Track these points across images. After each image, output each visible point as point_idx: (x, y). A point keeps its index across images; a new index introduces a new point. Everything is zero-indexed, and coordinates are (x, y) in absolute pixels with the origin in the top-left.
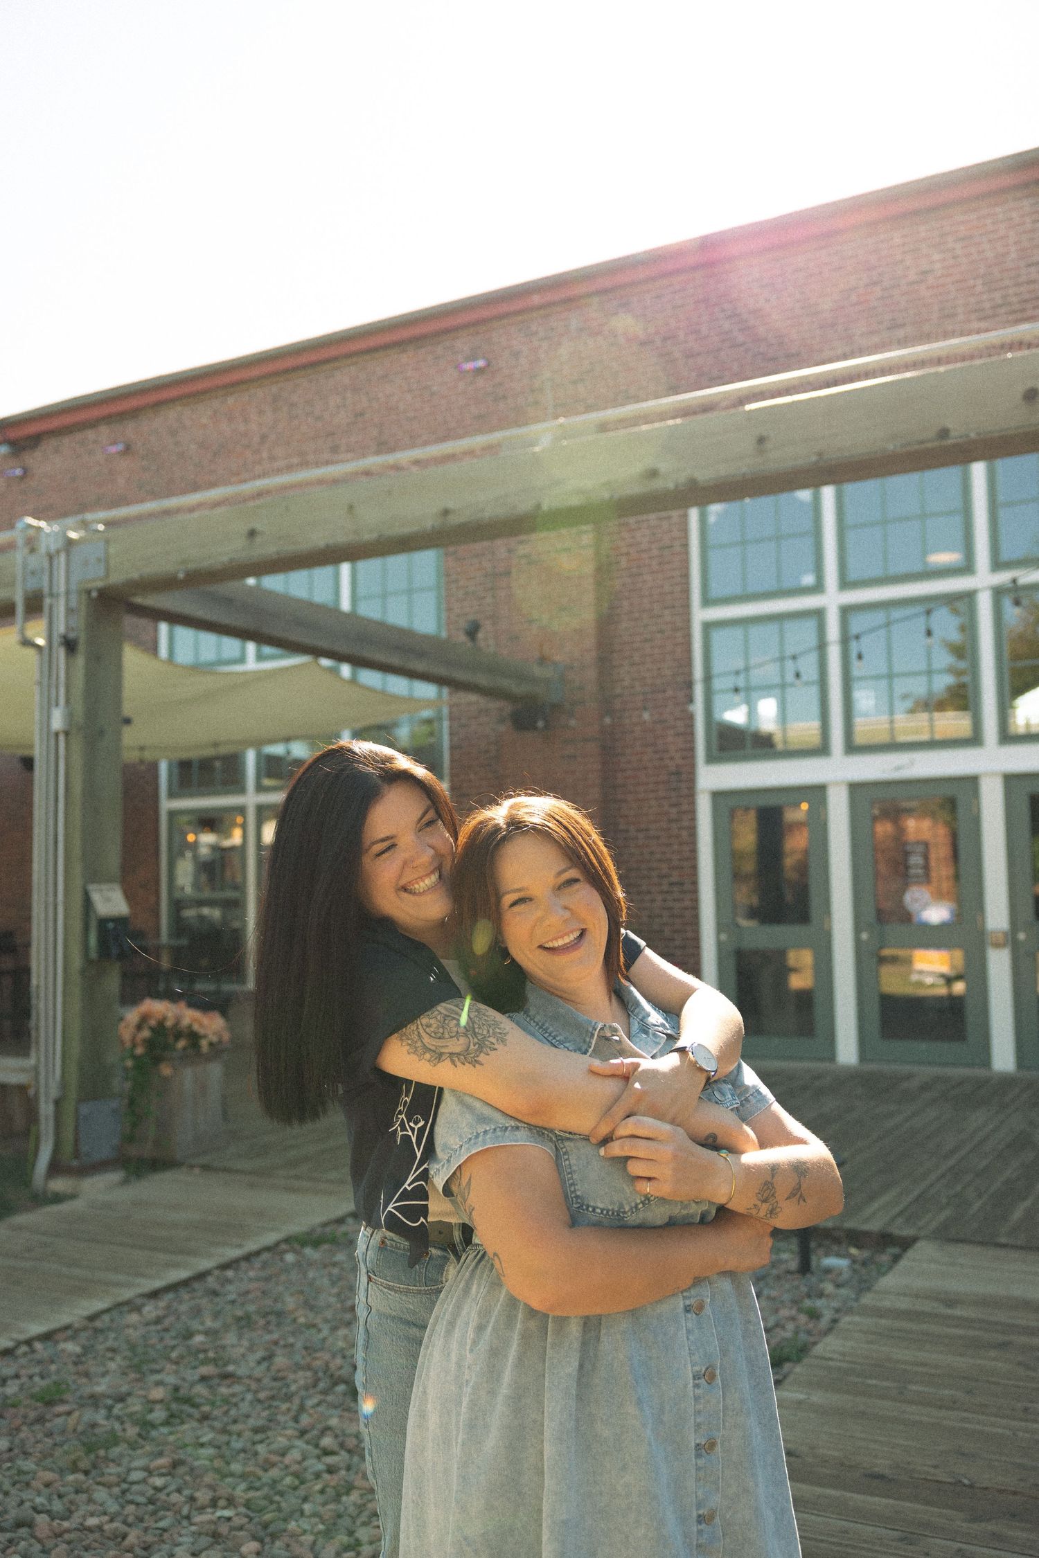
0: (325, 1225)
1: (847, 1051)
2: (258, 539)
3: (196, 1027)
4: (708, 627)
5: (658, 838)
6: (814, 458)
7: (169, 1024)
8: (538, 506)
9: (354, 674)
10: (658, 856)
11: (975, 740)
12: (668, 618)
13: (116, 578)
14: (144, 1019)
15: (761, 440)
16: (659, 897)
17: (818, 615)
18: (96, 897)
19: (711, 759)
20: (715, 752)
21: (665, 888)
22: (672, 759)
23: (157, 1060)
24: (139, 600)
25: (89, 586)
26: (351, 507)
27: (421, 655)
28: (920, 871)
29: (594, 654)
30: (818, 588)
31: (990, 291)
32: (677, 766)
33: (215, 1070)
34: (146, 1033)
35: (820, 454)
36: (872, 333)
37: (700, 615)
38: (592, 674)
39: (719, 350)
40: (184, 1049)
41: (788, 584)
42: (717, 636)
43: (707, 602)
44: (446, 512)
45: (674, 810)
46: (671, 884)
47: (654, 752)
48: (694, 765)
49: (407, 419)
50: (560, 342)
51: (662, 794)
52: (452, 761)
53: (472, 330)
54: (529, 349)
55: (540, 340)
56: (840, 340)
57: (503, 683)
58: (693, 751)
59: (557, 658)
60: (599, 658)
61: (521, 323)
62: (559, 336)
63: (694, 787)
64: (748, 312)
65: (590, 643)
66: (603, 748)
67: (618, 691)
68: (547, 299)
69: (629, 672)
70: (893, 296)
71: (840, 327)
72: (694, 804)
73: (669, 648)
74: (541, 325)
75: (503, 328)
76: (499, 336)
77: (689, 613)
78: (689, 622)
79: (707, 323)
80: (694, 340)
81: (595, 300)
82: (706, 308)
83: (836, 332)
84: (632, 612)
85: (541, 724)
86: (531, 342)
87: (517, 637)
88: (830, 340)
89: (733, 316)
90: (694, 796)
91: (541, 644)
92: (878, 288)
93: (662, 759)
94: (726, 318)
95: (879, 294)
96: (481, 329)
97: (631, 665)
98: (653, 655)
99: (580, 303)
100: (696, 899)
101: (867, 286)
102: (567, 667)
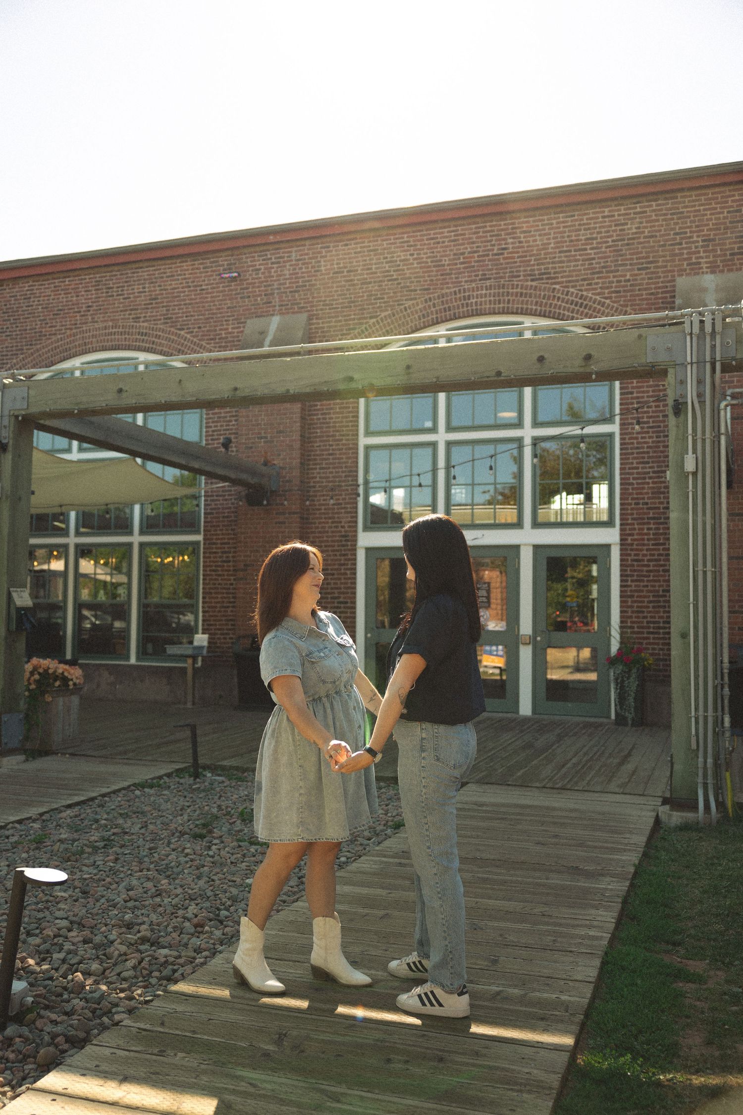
0: (152, 779)
2: (124, 395)
3: (66, 674)
4: (368, 448)
6: (435, 380)
7: (51, 671)
8: (288, 391)
9: (143, 463)
10: (332, 586)
11: (519, 525)
12: (344, 442)
13: (34, 410)
14: (35, 669)
15: (408, 368)
17: (434, 445)
18: (14, 595)
19: (366, 529)
20: (369, 524)
22: (343, 527)
23: (43, 693)
24: (42, 422)
25: (16, 413)
26: (180, 381)
27: (197, 458)
28: (485, 600)
29: (299, 460)
30: (434, 430)
31: (538, 265)
32: (346, 532)
33: (75, 700)
34: (37, 677)
36: (471, 281)
37: (364, 441)
38: (296, 473)
39: (381, 281)
40: (59, 686)
41: (416, 426)
42: (373, 454)
43: (368, 433)
44: (236, 389)
45: (343, 558)
47: (333, 523)
48: (356, 531)
49: (185, 304)
50: (285, 266)
51: (336, 548)
52: (205, 522)
53: (230, 253)
54: (265, 269)
55: (272, 263)
56: (453, 283)
57: (244, 476)
58: (356, 522)
59: (275, 462)
60: (301, 463)
61: (261, 252)
62: (284, 262)
63: (355, 545)
64: (400, 261)
65: (296, 454)
66: (302, 518)
67: (312, 484)
68: (278, 238)
69: (319, 473)
70: (484, 261)
71: (453, 276)
72: (355, 555)
73: (344, 460)
74: (274, 254)
75: (250, 253)
76: (247, 258)
77: (357, 439)
78: (357, 444)
79: (376, 264)
80: (367, 274)
81: (307, 243)
82: (375, 255)
83: (451, 278)
84: (323, 437)
85: (265, 502)
86: (267, 264)
87: (251, 448)
88: (448, 283)
89: (391, 262)
90: (355, 550)
91: (266, 453)
92: (476, 255)
93: (337, 527)
94: (387, 263)
95: (476, 259)
96: (236, 252)
97: (320, 469)
98: (335, 463)
99: (298, 243)
100: (355, 613)
101: (469, 253)
102: (281, 468)
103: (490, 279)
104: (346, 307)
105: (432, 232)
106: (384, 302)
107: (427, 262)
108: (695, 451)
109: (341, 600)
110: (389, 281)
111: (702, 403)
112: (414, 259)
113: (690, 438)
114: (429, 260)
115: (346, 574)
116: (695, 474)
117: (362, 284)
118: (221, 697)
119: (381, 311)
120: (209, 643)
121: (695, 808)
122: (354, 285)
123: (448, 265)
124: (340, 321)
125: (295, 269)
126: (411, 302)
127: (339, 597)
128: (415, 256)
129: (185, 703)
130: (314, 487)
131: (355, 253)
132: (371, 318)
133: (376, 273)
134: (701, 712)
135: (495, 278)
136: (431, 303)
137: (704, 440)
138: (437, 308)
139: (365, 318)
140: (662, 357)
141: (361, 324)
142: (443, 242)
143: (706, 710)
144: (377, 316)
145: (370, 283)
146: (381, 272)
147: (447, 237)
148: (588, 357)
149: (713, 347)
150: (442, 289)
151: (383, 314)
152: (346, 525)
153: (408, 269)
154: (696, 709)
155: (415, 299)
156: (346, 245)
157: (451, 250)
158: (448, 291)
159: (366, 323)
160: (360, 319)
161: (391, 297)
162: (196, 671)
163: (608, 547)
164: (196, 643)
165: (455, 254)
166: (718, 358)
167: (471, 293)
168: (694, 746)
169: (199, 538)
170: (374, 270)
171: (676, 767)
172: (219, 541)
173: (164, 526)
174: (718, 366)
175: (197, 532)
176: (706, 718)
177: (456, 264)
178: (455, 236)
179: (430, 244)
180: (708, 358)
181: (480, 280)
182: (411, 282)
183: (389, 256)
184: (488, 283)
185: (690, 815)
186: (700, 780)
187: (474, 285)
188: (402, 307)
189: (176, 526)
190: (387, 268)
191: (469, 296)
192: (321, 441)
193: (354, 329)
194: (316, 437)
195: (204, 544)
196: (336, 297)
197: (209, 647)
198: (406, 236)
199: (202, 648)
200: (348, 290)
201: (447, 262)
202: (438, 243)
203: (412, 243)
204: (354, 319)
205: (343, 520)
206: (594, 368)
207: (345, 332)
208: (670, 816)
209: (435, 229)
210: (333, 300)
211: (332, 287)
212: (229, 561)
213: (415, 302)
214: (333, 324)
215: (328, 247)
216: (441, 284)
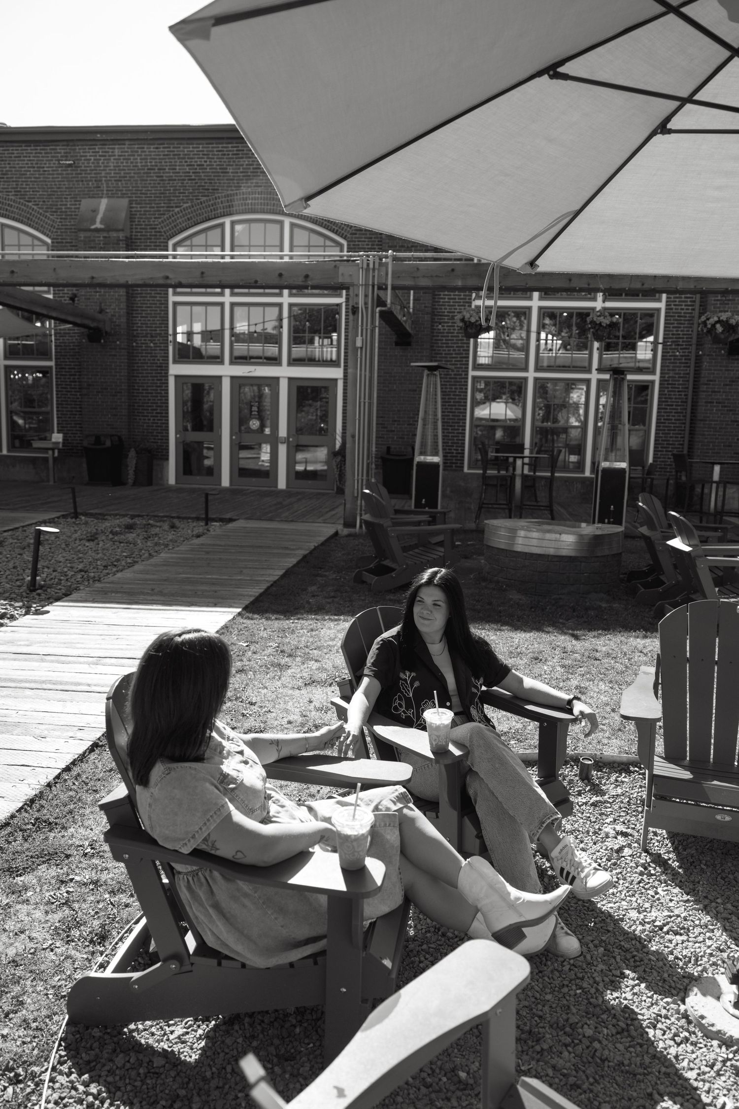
1: (225, 482)
2: (16, 275)
4: (176, 304)
5: (152, 393)
8: (127, 282)
10: (151, 401)
11: (279, 362)
12: (158, 299)
15: (202, 273)
16: (152, 418)
17: (222, 305)
19: (175, 362)
20: (177, 359)
21: (154, 414)
22: (158, 360)
26: (55, 269)
27: (55, 309)
28: (256, 413)
29: (125, 311)
30: (222, 294)
32: (161, 363)
35: (220, 281)
37: (172, 299)
38: (124, 320)
39: (183, 180)
42: (180, 309)
43: (175, 295)
44: (93, 278)
45: (159, 382)
46: (157, 413)
47: (151, 357)
48: (168, 364)
49: (31, 181)
50: (110, 159)
51: (154, 375)
52: (56, 352)
53: (65, 143)
54: (94, 160)
55: (100, 156)
56: (235, 187)
57: (86, 322)
58: (168, 357)
59: (108, 311)
60: (128, 313)
61: (91, 145)
62: (109, 156)
63: (167, 373)
64: (197, 165)
65: (123, 305)
66: (128, 352)
67: (135, 328)
68: (104, 137)
69: (140, 320)
70: (257, 172)
71: (235, 181)
72: (167, 380)
73: (158, 312)
74: (102, 148)
75: (82, 145)
76: (80, 149)
77: (167, 297)
78: (167, 301)
79: (179, 166)
80: (173, 173)
81: (127, 143)
82: (179, 158)
83: (234, 183)
84: (142, 294)
85: (102, 341)
86: (96, 156)
87: (89, 299)
88: (231, 187)
89: (191, 165)
90: (167, 376)
91: (101, 303)
92: (251, 167)
93: (154, 360)
94: (187, 166)
95: (251, 170)
96: (71, 144)
97: (141, 317)
98: (151, 314)
99: (120, 142)
100: (168, 420)
101: (247, 165)
102: (113, 316)
103: (261, 186)
104: (157, 197)
105: (220, 146)
106: (186, 196)
107: (216, 169)
108: (362, 336)
109: (158, 411)
110: (189, 180)
111: (367, 308)
112: (207, 165)
113: (360, 328)
114: (218, 167)
115: (161, 393)
116: (361, 348)
117: (169, 180)
118: (73, 477)
119: (184, 203)
120: (64, 440)
121: (355, 526)
122: (162, 180)
123: (232, 173)
124: (154, 207)
125: (117, 163)
126: (205, 198)
127: (157, 410)
128: (208, 163)
129: (48, 481)
130: (137, 330)
131: (164, 155)
132: (177, 207)
133: (179, 173)
134: (360, 477)
135: (265, 186)
136: (220, 201)
137: (367, 329)
138: (224, 204)
139: (172, 207)
140: (347, 280)
141: (170, 211)
142: (228, 155)
143: (362, 476)
144: (180, 207)
145: (175, 180)
146: (183, 173)
147: (230, 151)
148: (307, 276)
149: (374, 276)
150: (227, 190)
151: (185, 205)
152: (161, 359)
153: (203, 172)
154: (358, 475)
155: (208, 196)
156: (157, 148)
157: (234, 162)
158: (232, 192)
159: (173, 211)
160: (168, 207)
161: (191, 193)
162: (55, 459)
163: (336, 380)
164: (53, 440)
165: (236, 165)
166: (376, 283)
167: (248, 196)
168: (356, 495)
169: (52, 363)
170: (177, 170)
171: (347, 506)
172: (67, 367)
173: (24, 354)
174: (376, 287)
175: (50, 359)
176: (362, 480)
177: (237, 173)
178: (237, 151)
179: (218, 155)
180: (371, 283)
181: (255, 186)
182: (206, 183)
183: (189, 160)
184: (260, 189)
185: (352, 530)
186: (358, 512)
187: (250, 190)
188: (199, 201)
189: (33, 354)
190: (188, 170)
191: (246, 198)
192: (141, 297)
193: (164, 214)
194: (136, 294)
195: (56, 368)
196: (150, 189)
197: (63, 443)
198: (201, 146)
199: (58, 443)
200: (159, 184)
201: (231, 171)
202: (225, 155)
203: (205, 153)
204: (163, 207)
205: (158, 355)
206: (310, 283)
207: (157, 216)
208: (343, 531)
209: (222, 144)
210: (148, 190)
211: (147, 180)
212: (76, 382)
213: (208, 198)
214: (148, 209)
215: (143, 148)
216: (227, 187)
